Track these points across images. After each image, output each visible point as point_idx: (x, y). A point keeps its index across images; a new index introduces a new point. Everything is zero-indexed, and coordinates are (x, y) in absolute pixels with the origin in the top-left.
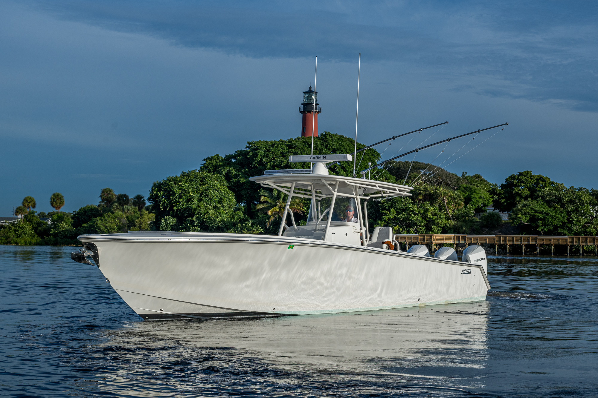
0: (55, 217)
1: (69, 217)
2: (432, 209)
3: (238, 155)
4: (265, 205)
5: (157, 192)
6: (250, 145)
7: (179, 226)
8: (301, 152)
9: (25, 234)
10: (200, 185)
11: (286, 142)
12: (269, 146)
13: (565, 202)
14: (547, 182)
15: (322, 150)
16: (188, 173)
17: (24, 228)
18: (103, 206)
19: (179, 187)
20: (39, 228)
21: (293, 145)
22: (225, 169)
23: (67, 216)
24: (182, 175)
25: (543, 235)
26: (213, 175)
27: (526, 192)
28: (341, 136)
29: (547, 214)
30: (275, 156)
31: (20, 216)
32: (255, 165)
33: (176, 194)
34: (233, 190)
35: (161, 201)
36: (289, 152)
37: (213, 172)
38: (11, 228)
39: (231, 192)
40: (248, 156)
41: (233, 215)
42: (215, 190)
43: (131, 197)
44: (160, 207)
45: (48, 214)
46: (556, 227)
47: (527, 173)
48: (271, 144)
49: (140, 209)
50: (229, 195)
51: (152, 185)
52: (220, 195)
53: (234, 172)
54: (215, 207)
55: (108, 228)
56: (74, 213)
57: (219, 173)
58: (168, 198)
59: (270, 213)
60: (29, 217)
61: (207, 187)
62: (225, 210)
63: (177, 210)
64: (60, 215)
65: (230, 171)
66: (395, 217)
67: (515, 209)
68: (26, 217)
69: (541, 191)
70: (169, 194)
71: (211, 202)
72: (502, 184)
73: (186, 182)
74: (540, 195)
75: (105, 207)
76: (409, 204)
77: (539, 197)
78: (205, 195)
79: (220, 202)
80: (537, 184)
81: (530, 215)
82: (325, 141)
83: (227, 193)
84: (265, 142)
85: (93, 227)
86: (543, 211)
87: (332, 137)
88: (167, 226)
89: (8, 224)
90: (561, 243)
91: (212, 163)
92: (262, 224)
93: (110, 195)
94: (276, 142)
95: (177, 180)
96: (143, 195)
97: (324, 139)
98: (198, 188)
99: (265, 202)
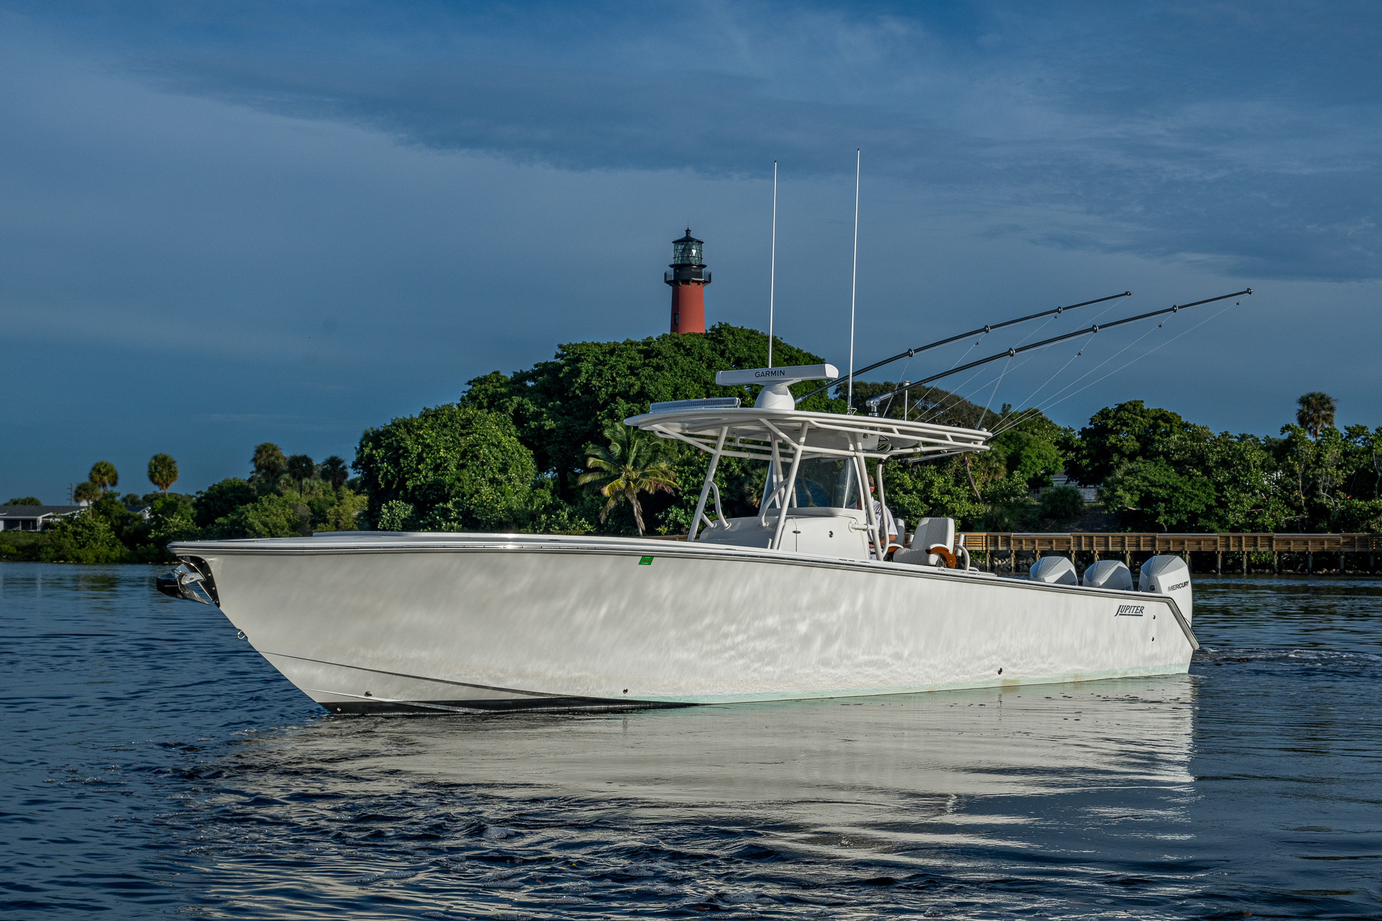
0: (159, 504)
1: (188, 504)
2: (941, 480)
3: (540, 373)
4: (597, 476)
5: (371, 450)
6: (564, 351)
7: (418, 520)
8: (670, 365)
9: (95, 540)
10: (461, 435)
11: (638, 344)
12: (604, 354)
13: (1211, 464)
14: (1174, 424)
15: (714, 361)
16: (436, 411)
17: (93, 528)
18: (259, 481)
19: (416, 440)
20: (125, 527)
21: (653, 351)
22: (512, 401)
23: (184, 502)
24: (424, 415)
25: (1168, 532)
26: (488, 413)
27: (1132, 444)
28: (752, 332)
29: (1175, 489)
30: (617, 373)
31: (84, 503)
32: (574, 392)
33: (411, 453)
34: (529, 446)
35: (379, 469)
36: (644, 365)
37: (489, 408)
38: (66, 527)
39: (525, 449)
40: (561, 375)
41: (531, 497)
42: (493, 444)
43: (318, 460)
44: (377, 481)
45: (145, 498)
46: (1194, 516)
47: (1135, 406)
48: (607, 349)
49: (336, 487)
50: (521, 455)
51: (361, 436)
52: (503, 455)
53: (532, 408)
54: (492, 481)
55: (270, 525)
56: (199, 496)
57: (501, 410)
58: (395, 462)
59: (606, 491)
60: (105, 504)
61: (475, 439)
62: (514, 486)
63: (414, 488)
64: (168, 499)
65: (523, 405)
67: (1109, 479)
68: (97, 505)
69: (1162, 442)
70: (397, 454)
71: (484, 470)
72: (1084, 429)
73: (432, 429)
74: (1160, 450)
75: (263, 482)
76: (894, 470)
77: (1159, 454)
78: (472, 457)
79: (503, 470)
80: (1155, 427)
81: (1141, 491)
82: (720, 342)
83: (518, 451)
84: (595, 344)
85: (240, 524)
86: (1167, 483)
87: (733, 334)
88: (393, 522)
89: (59, 520)
90: (1205, 547)
91: (486, 390)
92: (593, 516)
93: (273, 458)
94: (618, 344)
95: (412, 426)
96: (342, 457)
97: (717, 338)
98: (456, 442)
99: (596, 469)
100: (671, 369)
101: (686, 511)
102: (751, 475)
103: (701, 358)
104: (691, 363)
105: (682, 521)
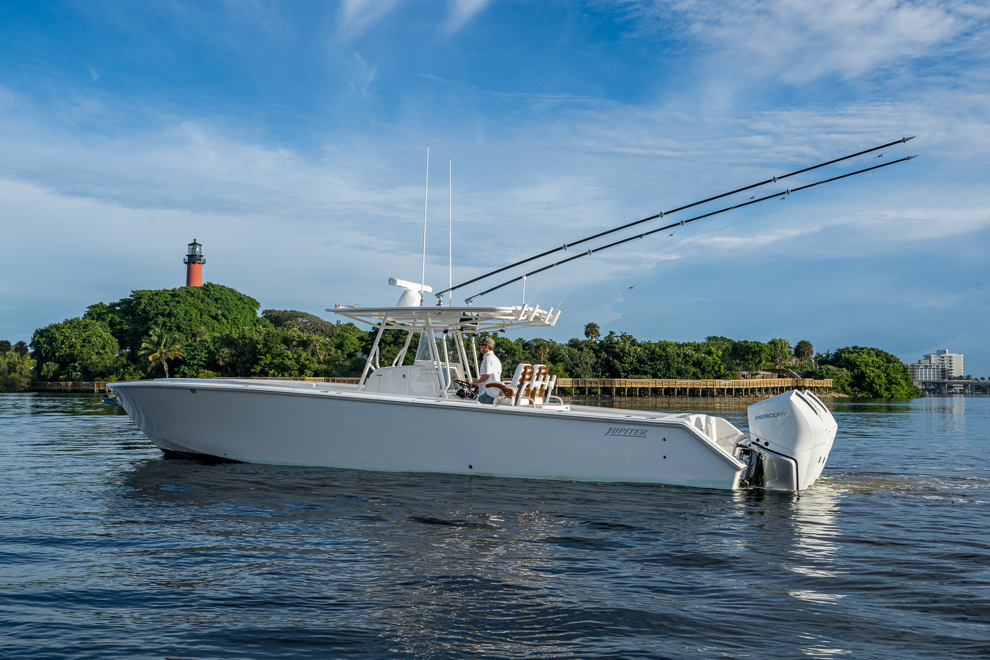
2: (305, 354)
3: (122, 303)
4: (146, 351)
5: (39, 338)
6: (134, 293)
7: (61, 371)
8: (184, 301)
10: (83, 332)
11: (169, 291)
12: (153, 295)
15: (204, 299)
16: (71, 320)
19: (61, 334)
21: (176, 294)
22: (109, 316)
24: (65, 322)
26: (96, 322)
28: (223, 286)
30: (159, 304)
32: (138, 312)
33: (58, 340)
34: (116, 337)
35: (42, 347)
36: (172, 300)
37: (97, 319)
39: (114, 338)
40: (132, 305)
41: (116, 361)
42: (98, 336)
43: (13, 343)
44: (41, 353)
48: (155, 293)
49: (22, 355)
50: (112, 341)
51: (34, 332)
52: (103, 341)
53: (118, 320)
54: (97, 353)
57: (103, 320)
58: (50, 344)
59: (150, 358)
61: (90, 333)
62: (108, 356)
63: (60, 356)
65: (114, 318)
66: (270, 362)
70: (51, 340)
71: (94, 348)
73: (69, 329)
76: (284, 349)
78: (88, 342)
79: (103, 348)
82: (207, 291)
83: (110, 339)
84: (149, 291)
87: (214, 287)
88: (48, 372)
91: (96, 311)
92: (144, 369)
94: (160, 291)
95: (59, 327)
96: (25, 341)
97: (206, 289)
98: (80, 335)
99: (145, 349)
100: (184, 303)
101: (189, 367)
102: (219, 351)
103: (198, 298)
104: (194, 300)
105: (187, 372)
